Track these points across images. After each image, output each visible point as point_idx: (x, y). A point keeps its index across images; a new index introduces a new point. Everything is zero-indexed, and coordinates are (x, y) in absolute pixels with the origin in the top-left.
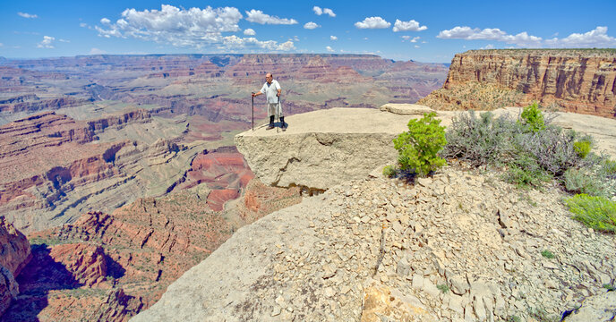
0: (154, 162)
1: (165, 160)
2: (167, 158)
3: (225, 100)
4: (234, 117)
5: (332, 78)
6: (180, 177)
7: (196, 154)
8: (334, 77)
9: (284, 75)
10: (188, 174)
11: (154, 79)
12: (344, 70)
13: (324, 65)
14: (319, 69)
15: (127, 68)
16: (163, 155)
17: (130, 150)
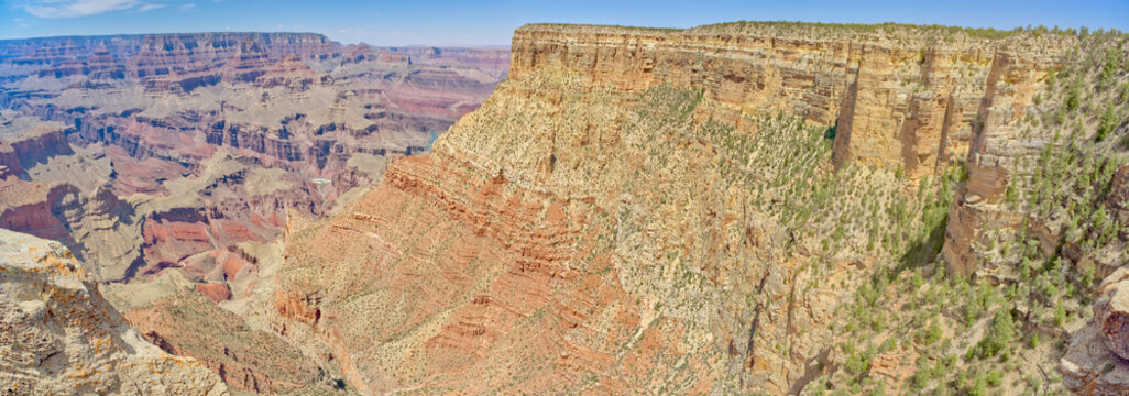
0: (100, 224)
1: (110, 223)
2: (114, 220)
3: (140, 119)
4: (160, 152)
6: (134, 254)
7: (144, 218)
8: (280, 75)
9: (207, 74)
10: (145, 251)
11: (45, 78)
12: (291, 63)
13: (260, 53)
14: (254, 61)
15: (14, 62)
16: (107, 215)
17: (69, 200)
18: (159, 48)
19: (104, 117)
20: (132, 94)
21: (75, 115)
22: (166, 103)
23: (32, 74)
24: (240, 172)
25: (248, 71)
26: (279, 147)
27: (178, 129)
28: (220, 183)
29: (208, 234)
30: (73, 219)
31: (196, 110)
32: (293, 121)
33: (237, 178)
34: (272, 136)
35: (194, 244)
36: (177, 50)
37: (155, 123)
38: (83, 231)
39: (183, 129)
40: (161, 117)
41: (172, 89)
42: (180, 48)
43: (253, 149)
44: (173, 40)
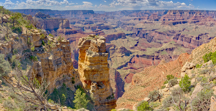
0: (118, 55)
1: (121, 55)
2: (123, 55)
3: (156, 32)
4: (158, 41)
5: (204, 22)
6: (124, 64)
7: (134, 56)
8: (205, 22)
9: (183, 21)
10: (128, 64)
11: (135, 20)
12: (209, 19)
13: (201, 16)
14: (199, 18)
15: (129, 16)
16: (121, 53)
17: (112, 48)
18: (172, 13)
19: (146, 31)
20: (158, 25)
21: (138, 30)
22: (166, 28)
23: (132, 19)
24: (173, 48)
25: (196, 20)
26: (195, 42)
27: (166, 35)
28: (164, 50)
29: (152, 63)
30: (111, 53)
31: (174, 30)
32: (204, 35)
33: (171, 50)
34: (194, 39)
35: (146, 65)
36: (177, 14)
37: (160, 33)
38: (113, 56)
39: (168, 35)
40: (162, 31)
41: (169, 24)
42: (178, 14)
43: (187, 42)
44: (176, 12)
